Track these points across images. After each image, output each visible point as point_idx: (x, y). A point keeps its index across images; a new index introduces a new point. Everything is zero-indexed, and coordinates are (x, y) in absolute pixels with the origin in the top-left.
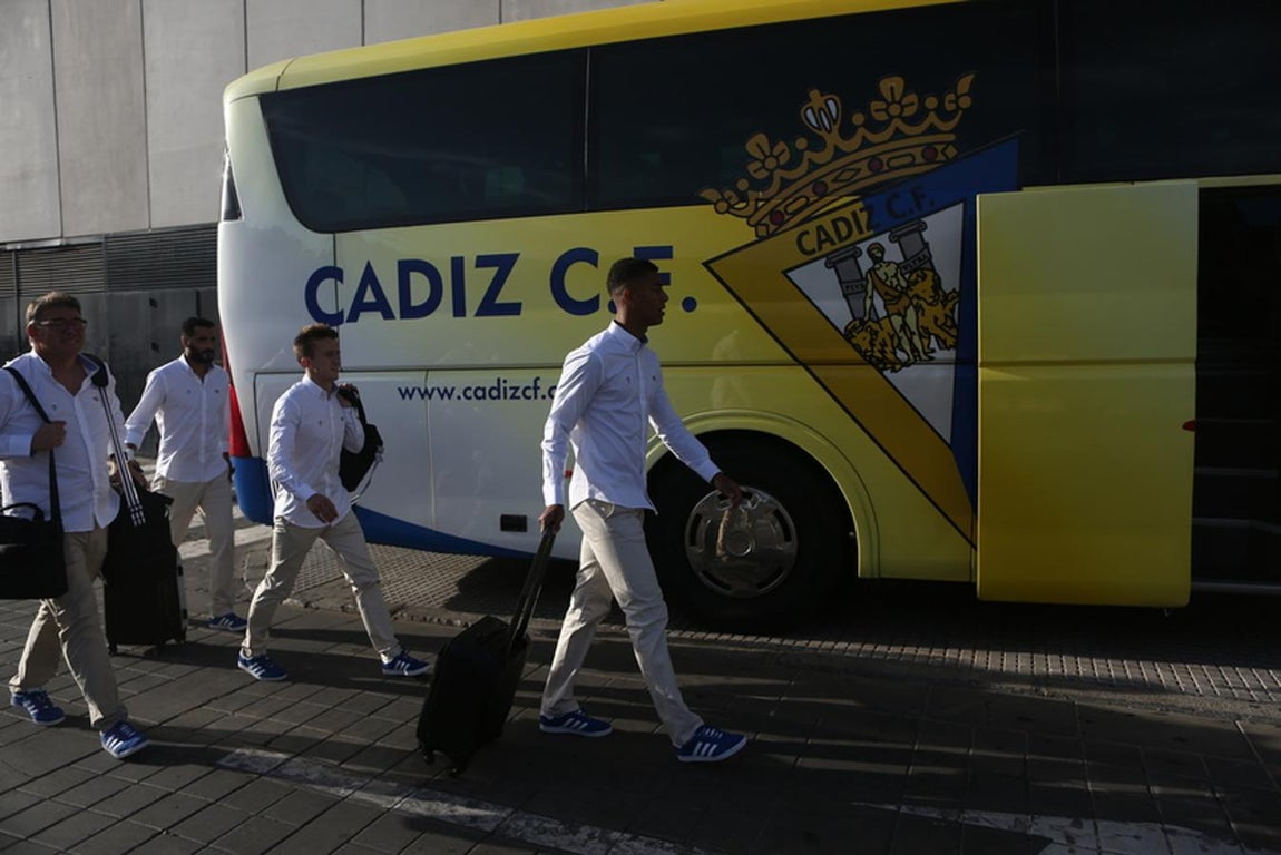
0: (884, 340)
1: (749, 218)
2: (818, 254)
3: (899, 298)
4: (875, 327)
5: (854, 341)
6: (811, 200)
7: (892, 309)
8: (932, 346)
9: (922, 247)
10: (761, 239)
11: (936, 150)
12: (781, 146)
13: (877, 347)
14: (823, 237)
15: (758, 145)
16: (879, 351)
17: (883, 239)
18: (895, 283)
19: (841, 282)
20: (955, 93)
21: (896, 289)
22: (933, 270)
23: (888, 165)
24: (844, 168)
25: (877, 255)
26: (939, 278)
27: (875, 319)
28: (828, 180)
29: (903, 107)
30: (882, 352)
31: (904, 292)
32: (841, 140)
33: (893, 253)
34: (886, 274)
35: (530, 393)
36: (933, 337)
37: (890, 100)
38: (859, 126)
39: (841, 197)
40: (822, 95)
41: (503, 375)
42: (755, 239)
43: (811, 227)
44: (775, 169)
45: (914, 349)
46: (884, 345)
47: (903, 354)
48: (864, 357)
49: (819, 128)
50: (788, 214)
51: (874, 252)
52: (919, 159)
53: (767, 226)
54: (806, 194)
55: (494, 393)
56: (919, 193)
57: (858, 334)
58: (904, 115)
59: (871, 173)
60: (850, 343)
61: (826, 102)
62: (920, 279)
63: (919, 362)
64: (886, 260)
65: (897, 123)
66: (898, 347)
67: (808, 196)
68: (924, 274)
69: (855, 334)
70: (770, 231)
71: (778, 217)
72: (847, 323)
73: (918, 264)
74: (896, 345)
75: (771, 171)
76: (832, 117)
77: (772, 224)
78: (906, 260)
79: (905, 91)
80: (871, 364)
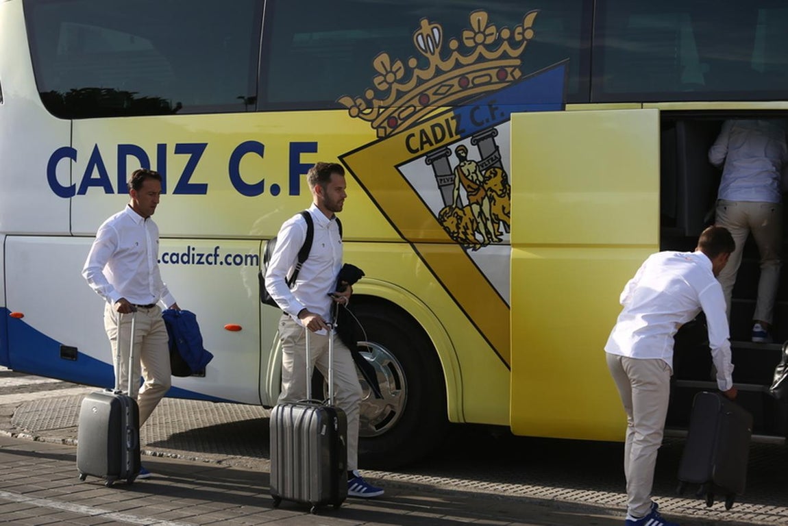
0: (466, 224)
1: (372, 121)
2: (420, 153)
3: (478, 190)
5: (444, 223)
6: (418, 108)
7: (473, 199)
8: (500, 230)
9: (494, 150)
10: (380, 139)
11: (506, 72)
12: (399, 64)
13: (462, 230)
14: (425, 139)
15: (382, 63)
16: (463, 232)
17: (467, 142)
18: (475, 178)
19: (436, 176)
20: (523, 27)
21: (475, 183)
22: (502, 168)
23: (473, 82)
24: (441, 84)
25: (462, 155)
26: (506, 175)
27: (460, 207)
28: (430, 93)
29: (485, 36)
30: (465, 233)
32: (441, 62)
33: (474, 154)
34: (468, 170)
35: (211, 259)
36: (501, 223)
37: (477, 31)
38: (454, 50)
39: (439, 107)
41: (192, 243)
42: (377, 139)
43: (416, 130)
44: (392, 83)
45: (488, 232)
46: (466, 228)
47: (481, 236)
48: (452, 237)
49: (426, 52)
50: (401, 119)
51: (460, 152)
52: (495, 79)
53: (385, 128)
54: (413, 103)
55: (185, 259)
56: (494, 106)
57: (448, 218)
58: (486, 42)
59: (461, 89)
60: (442, 224)
61: (432, 29)
62: (492, 175)
63: (492, 243)
64: (468, 159)
65: (480, 49)
66: (476, 230)
67: (415, 105)
68: (496, 171)
69: (446, 218)
70: (387, 133)
71: (393, 122)
72: (441, 209)
73: (491, 163)
74: (475, 228)
75: (390, 84)
76: (436, 42)
77: (389, 127)
78: (483, 160)
79: (488, 23)
80: (458, 243)
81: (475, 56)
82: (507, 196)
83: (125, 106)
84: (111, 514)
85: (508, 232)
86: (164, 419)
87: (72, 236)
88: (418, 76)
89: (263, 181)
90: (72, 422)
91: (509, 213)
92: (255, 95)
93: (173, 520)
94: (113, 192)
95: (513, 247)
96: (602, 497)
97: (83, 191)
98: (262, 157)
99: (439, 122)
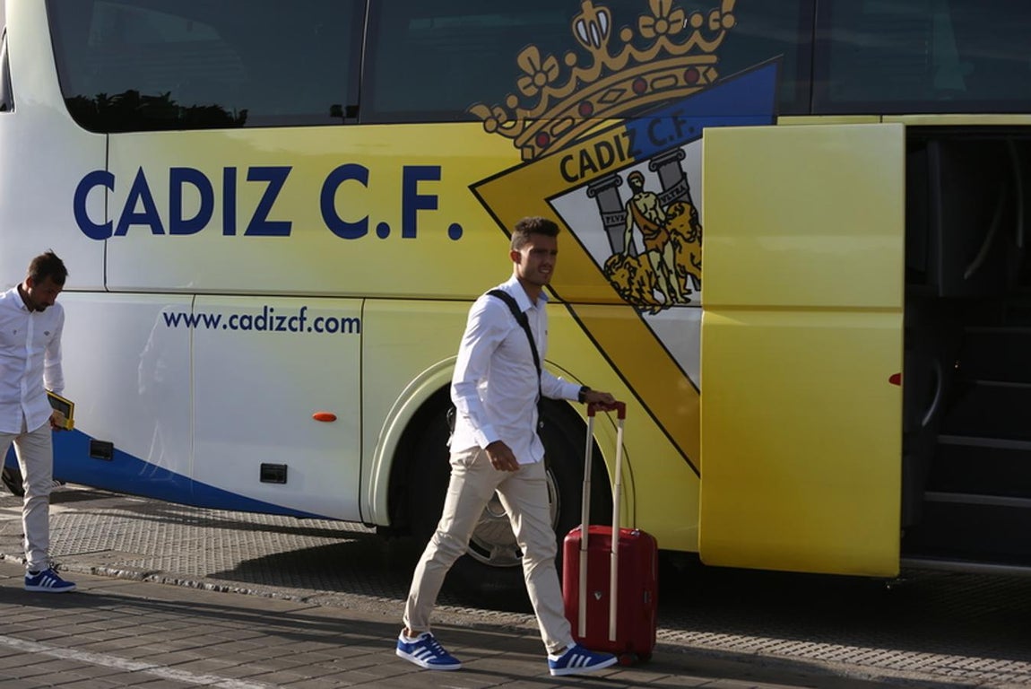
0: (642, 278)
1: (515, 138)
2: (580, 181)
3: (658, 232)
5: (613, 278)
6: (577, 121)
7: (651, 244)
8: (688, 287)
9: (680, 178)
10: (526, 162)
11: (698, 72)
12: (552, 61)
13: (636, 286)
14: (586, 163)
15: (529, 59)
16: (637, 290)
17: (643, 167)
18: (654, 216)
19: (602, 213)
20: (720, 10)
21: (654, 223)
22: (690, 202)
23: (652, 86)
24: (609, 88)
25: (637, 185)
26: (696, 213)
27: (634, 255)
28: (594, 100)
29: (669, 24)
30: (640, 291)
31: (663, 225)
32: (609, 58)
33: (652, 183)
34: (645, 205)
35: (296, 324)
36: (689, 277)
37: (658, 16)
38: (627, 43)
39: (606, 119)
40: (594, 7)
41: (270, 302)
42: (521, 162)
43: (575, 151)
44: (543, 86)
45: (671, 290)
46: (642, 284)
47: (661, 294)
48: (622, 296)
49: (589, 45)
50: (554, 136)
51: (635, 180)
52: (682, 82)
53: (532, 147)
54: (571, 114)
55: (261, 323)
57: (617, 270)
58: (670, 32)
59: (635, 95)
60: (609, 279)
61: (597, 14)
62: (678, 213)
63: (676, 304)
64: (645, 190)
65: (663, 41)
66: (655, 287)
67: (574, 117)
68: (682, 207)
69: (614, 270)
70: (536, 154)
71: (543, 139)
72: (607, 258)
73: (677, 196)
74: (653, 284)
75: (540, 88)
76: (602, 31)
77: (537, 147)
78: (665, 191)
79: (673, 6)
80: (631, 304)
81: (655, 50)
82: (697, 242)
84: (158, 670)
85: (698, 290)
86: (229, 541)
87: (107, 291)
88: (577, 77)
89: (367, 218)
90: (104, 545)
91: (700, 263)
92: (357, 104)
94: (163, 233)
95: (705, 310)
96: (822, 651)
97: (122, 230)
98: (366, 184)
99: (606, 140)
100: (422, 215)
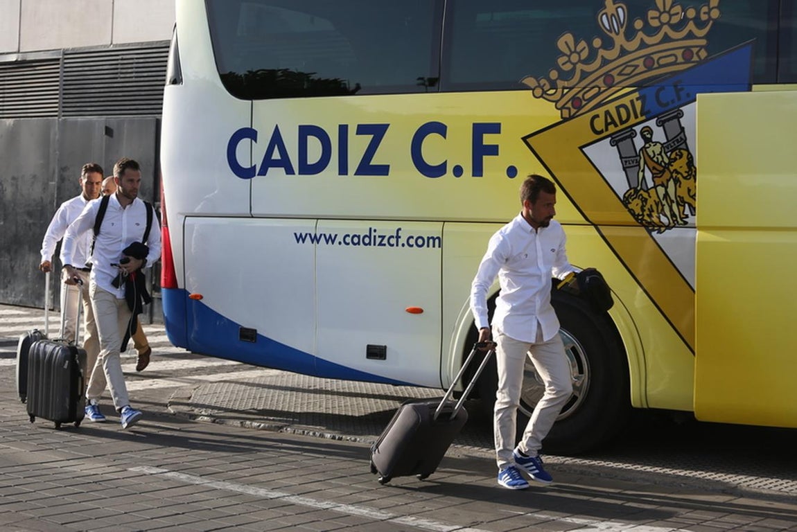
0: (651, 206)
1: (556, 102)
2: (605, 134)
3: (663, 172)
4: (645, 195)
5: (629, 206)
6: (602, 89)
7: (658, 181)
8: (685, 213)
9: (679, 131)
10: (565, 120)
11: (692, 52)
12: (583, 44)
13: (647, 212)
14: (609, 121)
15: (566, 43)
16: (647, 215)
17: (652, 123)
18: (660, 159)
19: (621, 158)
20: (709, 5)
21: (660, 165)
22: (687, 150)
23: (658, 63)
24: (626, 64)
25: (647, 136)
26: (692, 157)
27: (645, 189)
28: (614, 73)
29: (671, 16)
30: (650, 216)
31: (667, 166)
32: (626, 42)
33: (659, 135)
34: (653, 151)
35: (393, 241)
36: (687, 205)
37: (662, 10)
38: (639, 30)
39: (624, 88)
40: (614, 4)
41: (374, 225)
42: (561, 120)
43: (601, 111)
44: (577, 63)
45: (673, 215)
46: (651, 210)
47: (666, 218)
48: (637, 220)
49: (610, 31)
50: (585, 100)
51: (645, 133)
52: (680, 60)
53: (569, 109)
54: (598, 84)
55: (367, 240)
56: (679, 87)
57: (632, 200)
58: (671, 22)
59: (646, 69)
60: (627, 207)
61: (617, 9)
62: (678, 157)
63: (677, 225)
64: (654, 140)
65: (666, 29)
66: (661, 213)
67: (600, 86)
68: (681, 153)
69: (630, 200)
70: (572, 114)
71: (577, 103)
72: (625, 191)
73: (677, 145)
74: (660, 211)
75: (574, 65)
76: (620, 21)
77: (573, 109)
78: (668, 141)
79: (673, 3)
80: (643, 225)
81: (660, 36)
82: (692, 178)
83: (305, 87)
84: (291, 497)
85: (693, 215)
86: (343, 402)
87: (252, 217)
88: (602, 56)
89: (446, 161)
90: (250, 404)
91: (695, 195)
92: (437, 76)
93: (352, 504)
94: (294, 174)
95: (699, 230)
96: (785, 485)
97: (263, 172)
98: (445, 138)
99: (624, 103)
100: (487, 160)
